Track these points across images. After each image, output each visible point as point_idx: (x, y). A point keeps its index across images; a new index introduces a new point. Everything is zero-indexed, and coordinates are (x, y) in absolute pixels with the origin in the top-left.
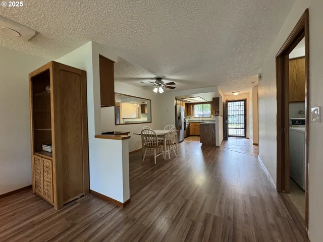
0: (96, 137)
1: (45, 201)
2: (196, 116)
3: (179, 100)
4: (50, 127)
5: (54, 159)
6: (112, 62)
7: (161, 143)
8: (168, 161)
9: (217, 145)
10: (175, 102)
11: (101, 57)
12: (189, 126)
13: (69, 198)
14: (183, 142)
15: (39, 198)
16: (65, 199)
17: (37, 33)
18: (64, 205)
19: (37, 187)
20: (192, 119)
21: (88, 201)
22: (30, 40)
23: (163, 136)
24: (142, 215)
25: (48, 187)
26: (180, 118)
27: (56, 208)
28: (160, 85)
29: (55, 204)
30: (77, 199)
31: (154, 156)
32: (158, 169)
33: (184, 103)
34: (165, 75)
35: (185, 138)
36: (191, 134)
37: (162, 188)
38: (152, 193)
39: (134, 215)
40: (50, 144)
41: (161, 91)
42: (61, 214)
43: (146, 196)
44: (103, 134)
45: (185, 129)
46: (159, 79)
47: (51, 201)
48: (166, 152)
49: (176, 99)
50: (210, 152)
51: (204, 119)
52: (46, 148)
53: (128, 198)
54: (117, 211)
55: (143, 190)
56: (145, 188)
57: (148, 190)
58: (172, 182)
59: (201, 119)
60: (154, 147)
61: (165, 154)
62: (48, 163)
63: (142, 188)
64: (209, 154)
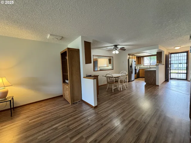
0: (84, 77)
1: (67, 101)
2: (145, 65)
3: (131, 55)
4: (68, 73)
5: (69, 85)
6: (90, 43)
7: (117, 81)
8: (121, 91)
9: (157, 84)
10: (128, 56)
11: (85, 42)
12: (139, 72)
13: (75, 101)
14: (133, 81)
15: (65, 100)
16: (73, 102)
17: (62, 37)
18: (73, 104)
19: (64, 95)
20: (142, 66)
21: (81, 103)
22: (60, 40)
23: (118, 77)
24: (101, 113)
25: (68, 96)
26: (131, 66)
27: (70, 104)
28: (116, 49)
29: (70, 103)
30: (77, 102)
31: (112, 88)
32: (114, 95)
33: (135, 57)
34: (119, 44)
35: (135, 79)
36: (140, 76)
37: (113, 104)
38: (108, 105)
39: (98, 112)
40: (68, 80)
41: (117, 52)
42: (72, 106)
43: (105, 106)
44: (87, 76)
45: (135, 73)
46: (116, 46)
47: (69, 101)
48: (119, 86)
49: (129, 55)
50: (150, 89)
51: (151, 66)
52: (67, 81)
53: (97, 105)
54: (92, 109)
55: (104, 103)
56: (105, 103)
57: (106, 104)
58: (119, 102)
59: (149, 67)
60: (112, 83)
61: (119, 87)
62: (67, 87)
63: (104, 102)
64: (149, 90)
